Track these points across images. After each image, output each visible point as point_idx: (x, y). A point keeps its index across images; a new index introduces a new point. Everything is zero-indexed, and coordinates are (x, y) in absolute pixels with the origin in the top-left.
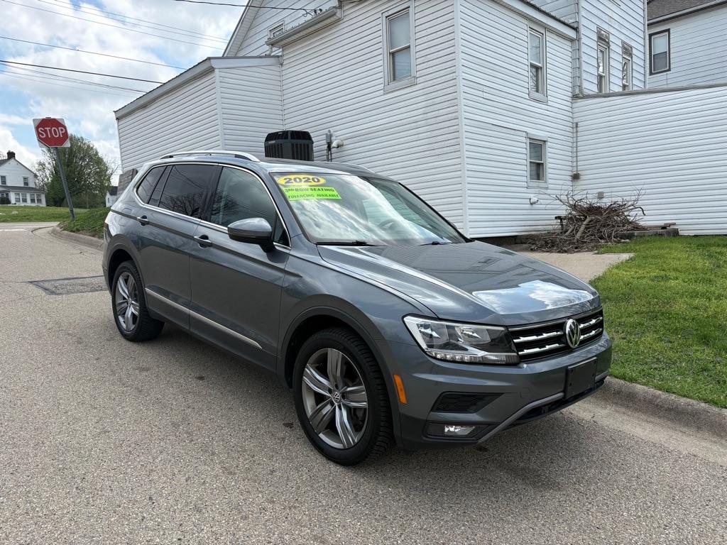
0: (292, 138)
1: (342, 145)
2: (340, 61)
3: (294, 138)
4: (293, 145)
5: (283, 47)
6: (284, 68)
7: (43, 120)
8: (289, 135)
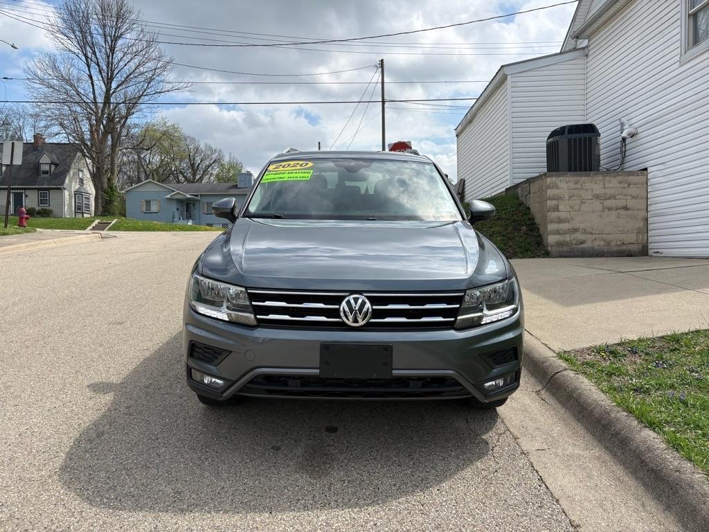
0: (569, 133)
1: (637, 134)
2: (639, 38)
3: (572, 133)
4: (570, 140)
5: (589, 37)
6: (589, 59)
7: (396, 144)
8: (566, 130)
